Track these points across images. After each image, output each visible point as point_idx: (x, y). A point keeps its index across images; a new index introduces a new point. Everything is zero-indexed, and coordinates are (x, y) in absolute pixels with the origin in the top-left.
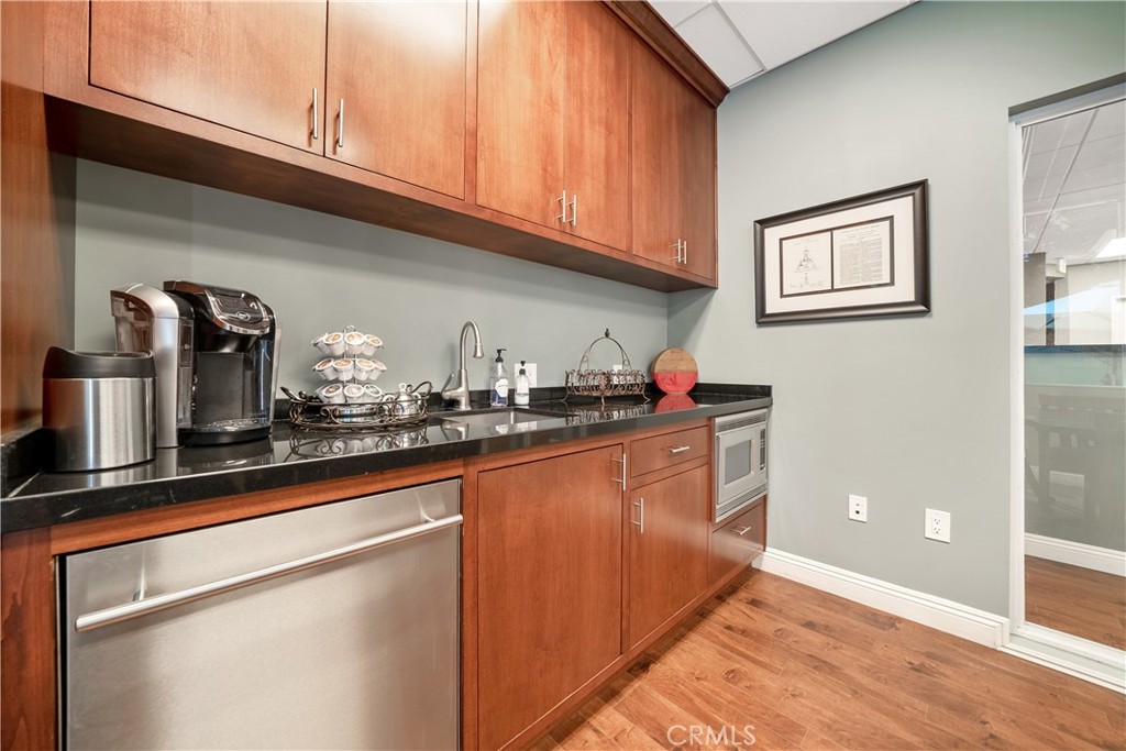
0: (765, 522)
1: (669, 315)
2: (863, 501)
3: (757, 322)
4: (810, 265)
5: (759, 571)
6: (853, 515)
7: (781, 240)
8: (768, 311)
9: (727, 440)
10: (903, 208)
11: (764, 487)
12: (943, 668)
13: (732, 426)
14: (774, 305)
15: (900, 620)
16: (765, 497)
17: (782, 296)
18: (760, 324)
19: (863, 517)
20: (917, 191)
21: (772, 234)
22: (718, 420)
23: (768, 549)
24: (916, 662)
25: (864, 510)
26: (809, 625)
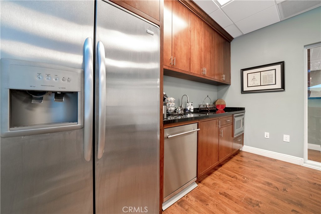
0: (243, 139)
1: (218, 91)
2: (268, 133)
3: (241, 93)
4: (255, 80)
5: (241, 151)
6: (266, 137)
7: (248, 74)
8: (244, 90)
9: (237, 119)
10: (278, 68)
11: (243, 131)
12: (288, 168)
13: (237, 116)
14: (246, 89)
15: (277, 160)
16: (243, 134)
17: (248, 87)
18: (242, 93)
19: (268, 137)
20: (282, 64)
21: (245, 73)
22: (235, 115)
23: (244, 146)
24: (281, 167)
25: (268, 136)
26: (256, 160)
